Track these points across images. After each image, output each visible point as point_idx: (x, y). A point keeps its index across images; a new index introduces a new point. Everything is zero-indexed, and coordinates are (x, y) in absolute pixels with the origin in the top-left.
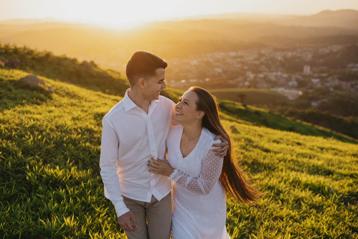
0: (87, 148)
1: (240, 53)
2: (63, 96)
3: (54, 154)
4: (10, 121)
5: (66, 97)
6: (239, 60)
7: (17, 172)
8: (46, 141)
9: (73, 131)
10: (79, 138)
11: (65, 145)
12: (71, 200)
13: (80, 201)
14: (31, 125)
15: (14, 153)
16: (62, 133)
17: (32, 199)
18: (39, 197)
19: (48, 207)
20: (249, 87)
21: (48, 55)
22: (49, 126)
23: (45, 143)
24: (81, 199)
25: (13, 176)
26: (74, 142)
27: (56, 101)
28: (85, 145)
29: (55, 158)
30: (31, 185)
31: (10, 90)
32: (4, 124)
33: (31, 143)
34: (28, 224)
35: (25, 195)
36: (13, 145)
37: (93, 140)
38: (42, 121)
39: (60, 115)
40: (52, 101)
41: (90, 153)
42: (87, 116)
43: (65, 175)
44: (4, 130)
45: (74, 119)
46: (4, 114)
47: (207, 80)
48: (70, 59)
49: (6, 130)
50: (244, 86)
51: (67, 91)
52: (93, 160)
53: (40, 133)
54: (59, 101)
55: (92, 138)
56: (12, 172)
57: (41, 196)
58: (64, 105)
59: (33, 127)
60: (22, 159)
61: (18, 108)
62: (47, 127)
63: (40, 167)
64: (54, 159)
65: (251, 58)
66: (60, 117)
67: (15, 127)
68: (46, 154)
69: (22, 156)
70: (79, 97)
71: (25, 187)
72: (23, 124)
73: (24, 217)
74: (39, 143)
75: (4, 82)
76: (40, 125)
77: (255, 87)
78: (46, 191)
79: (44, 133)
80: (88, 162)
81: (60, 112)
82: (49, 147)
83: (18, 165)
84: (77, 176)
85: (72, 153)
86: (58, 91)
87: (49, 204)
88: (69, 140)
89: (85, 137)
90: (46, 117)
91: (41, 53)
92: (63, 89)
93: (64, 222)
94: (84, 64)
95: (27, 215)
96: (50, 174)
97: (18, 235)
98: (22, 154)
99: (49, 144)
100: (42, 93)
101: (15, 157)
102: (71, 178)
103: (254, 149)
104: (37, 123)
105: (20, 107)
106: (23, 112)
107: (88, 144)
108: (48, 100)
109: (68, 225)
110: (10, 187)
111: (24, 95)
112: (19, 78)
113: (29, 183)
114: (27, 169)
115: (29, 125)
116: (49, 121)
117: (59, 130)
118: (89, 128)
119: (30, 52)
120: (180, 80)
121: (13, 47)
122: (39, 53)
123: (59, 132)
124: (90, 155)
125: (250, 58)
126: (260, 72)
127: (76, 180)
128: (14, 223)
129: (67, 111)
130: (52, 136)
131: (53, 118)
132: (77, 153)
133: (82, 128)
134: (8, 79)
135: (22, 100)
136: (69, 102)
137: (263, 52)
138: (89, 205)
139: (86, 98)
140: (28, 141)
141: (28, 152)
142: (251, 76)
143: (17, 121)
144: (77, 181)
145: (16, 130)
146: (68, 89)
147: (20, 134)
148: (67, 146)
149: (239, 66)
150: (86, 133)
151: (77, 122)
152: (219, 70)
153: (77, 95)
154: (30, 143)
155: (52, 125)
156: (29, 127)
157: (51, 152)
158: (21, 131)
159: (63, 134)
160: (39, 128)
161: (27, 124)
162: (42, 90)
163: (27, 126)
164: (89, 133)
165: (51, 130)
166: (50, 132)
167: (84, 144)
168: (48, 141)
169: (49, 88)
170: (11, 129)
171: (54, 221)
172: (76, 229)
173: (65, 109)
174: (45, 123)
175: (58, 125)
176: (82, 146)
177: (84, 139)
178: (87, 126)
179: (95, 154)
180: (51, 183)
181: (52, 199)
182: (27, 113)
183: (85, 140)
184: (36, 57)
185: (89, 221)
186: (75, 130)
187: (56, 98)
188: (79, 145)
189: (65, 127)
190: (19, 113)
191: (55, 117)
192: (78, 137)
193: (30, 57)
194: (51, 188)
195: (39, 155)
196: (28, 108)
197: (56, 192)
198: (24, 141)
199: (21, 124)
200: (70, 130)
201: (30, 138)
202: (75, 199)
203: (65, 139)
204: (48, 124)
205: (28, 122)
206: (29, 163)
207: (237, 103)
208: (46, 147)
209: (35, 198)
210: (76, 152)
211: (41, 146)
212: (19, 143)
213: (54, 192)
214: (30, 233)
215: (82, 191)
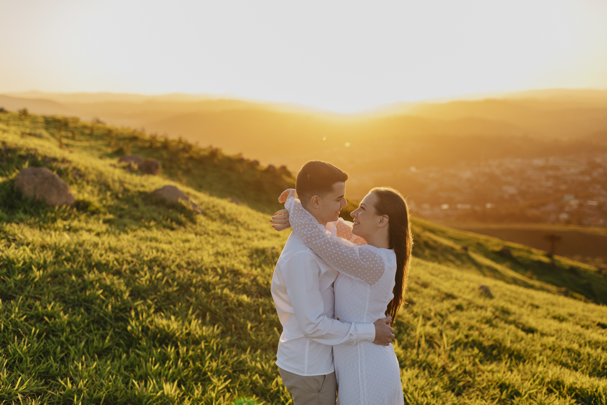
0: (224, 296)
1: (552, 161)
2: (214, 220)
3: (174, 301)
4: (124, 250)
5: (218, 221)
6: (550, 173)
7: (117, 319)
8: (167, 281)
9: (210, 271)
10: (216, 281)
11: (193, 289)
12: (180, 364)
13: (192, 367)
14: (152, 257)
15: (119, 293)
16: (192, 273)
17: (128, 357)
18: (138, 355)
19: (146, 368)
20: (568, 222)
21: (214, 153)
22: (178, 261)
23: (165, 284)
24: (194, 363)
25: (111, 325)
26: (207, 287)
27: (200, 225)
28: (222, 292)
29: (175, 306)
30: (133, 337)
31: (136, 206)
32: (115, 253)
33: (146, 282)
34: (117, 386)
35: (121, 350)
36: (119, 283)
37: (236, 285)
38: (168, 254)
39: (199, 246)
40: (194, 226)
41: (227, 304)
42: (239, 251)
43: (182, 330)
44: (113, 262)
45: (217, 254)
46: (119, 240)
47: (489, 206)
48: (248, 160)
49: (115, 263)
50: (558, 221)
51: (222, 212)
52: (228, 313)
53: (162, 270)
54: (204, 227)
55: (236, 283)
56: (110, 318)
57: (140, 353)
58: (211, 233)
59: (154, 260)
60: (129, 302)
61: (141, 233)
62: (173, 262)
63: (149, 316)
64: (172, 306)
65: (573, 171)
66: (197, 249)
67: (130, 259)
68: (163, 299)
69: (129, 298)
70: (238, 222)
71: (124, 340)
72: (141, 255)
73: (112, 377)
74: (157, 283)
75: (130, 194)
76: (164, 259)
77: (580, 223)
78: (150, 348)
79: (167, 270)
80: (220, 317)
81: (201, 242)
82: (170, 290)
83: (121, 310)
84: (197, 333)
85: (200, 301)
86: (208, 211)
87: (149, 364)
88: (201, 283)
89: (225, 280)
90: (177, 247)
91: (205, 150)
92: (216, 209)
93: (163, 389)
94: (270, 169)
95: (116, 375)
96: (161, 326)
97: (100, 399)
98: (129, 296)
99: (170, 286)
100: (181, 214)
101: (119, 299)
102: (188, 334)
103: (506, 326)
104: (161, 255)
105: (143, 231)
106: (146, 239)
107: (226, 291)
108: (189, 224)
109: (168, 393)
110: (103, 338)
111: (155, 215)
112: (153, 188)
113: (129, 335)
114: (131, 316)
115: (149, 258)
116: (179, 255)
117: (191, 267)
118: (235, 268)
119: (187, 148)
120: (440, 204)
121: (162, 140)
122: (201, 150)
123: (189, 270)
124: (226, 307)
125: (572, 169)
126: (591, 197)
127: (195, 339)
128: (97, 383)
129: (212, 241)
130: (177, 276)
131: (186, 250)
132: (207, 302)
133: (225, 268)
134: (136, 189)
135: (150, 222)
136: (218, 229)
137: (598, 160)
138: (205, 374)
139: (248, 225)
140: (142, 279)
141: (139, 294)
142: (574, 203)
143: (134, 251)
144: (197, 340)
145: (129, 263)
146: (224, 209)
147: (133, 269)
148: (196, 291)
149: (550, 184)
150: (228, 275)
151: (220, 258)
152: (512, 190)
153: (236, 219)
154: (144, 282)
155: (182, 260)
156: (148, 261)
157: (171, 298)
158: (135, 265)
159: (194, 274)
160: (163, 262)
161: (147, 256)
162: (182, 209)
163: (145, 259)
164: (232, 275)
165: (179, 267)
166: (176, 269)
167: (219, 291)
168: (170, 281)
169: (194, 205)
170: (123, 261)
171: (150, 386)
172: (177, 401)
173: (210, 239)
174: (173, 256)
175: (190, 261)
176: (218, 293)
177: (223, 283)
178: (233, 265)
179: (233, 306)
180: (160, 338)
181: (154, 359)
182: (151, 241)
183: (224, 285)
184: (195, 156)
185: (197, 393)
186: (214, 269)
187: (201, 221)
188: (213, 292)
189: (199, 263)
190: (141, 240)
191: (190, 249)
192: (214, 280)
193: (186, 155)
194: (157, 345)
195: (152, 300)
196: (156, 233)
197: (163, 350)
198: (137, 278)
199: (139, 255)
200: (206, 269)
201: (146, 274)
202: (186, 363)
203: (194, 281)
204: (176, 258)
205: (149, 253)
206: (136, 309)
207: (534, 251)
208: (166, 290)
209: (132, 355)
210: (205, 300)
211: (159, 287)
212: (129, 281)
213: (159, 350)
214: (116, 398)
215: (200, 354)
